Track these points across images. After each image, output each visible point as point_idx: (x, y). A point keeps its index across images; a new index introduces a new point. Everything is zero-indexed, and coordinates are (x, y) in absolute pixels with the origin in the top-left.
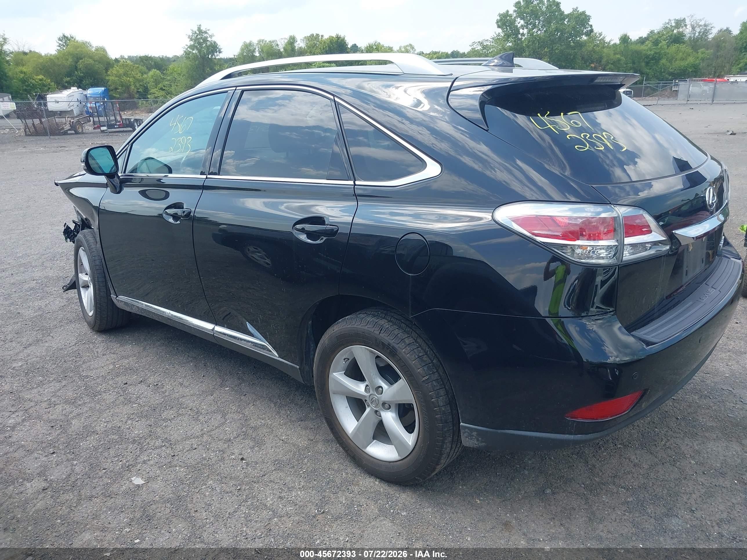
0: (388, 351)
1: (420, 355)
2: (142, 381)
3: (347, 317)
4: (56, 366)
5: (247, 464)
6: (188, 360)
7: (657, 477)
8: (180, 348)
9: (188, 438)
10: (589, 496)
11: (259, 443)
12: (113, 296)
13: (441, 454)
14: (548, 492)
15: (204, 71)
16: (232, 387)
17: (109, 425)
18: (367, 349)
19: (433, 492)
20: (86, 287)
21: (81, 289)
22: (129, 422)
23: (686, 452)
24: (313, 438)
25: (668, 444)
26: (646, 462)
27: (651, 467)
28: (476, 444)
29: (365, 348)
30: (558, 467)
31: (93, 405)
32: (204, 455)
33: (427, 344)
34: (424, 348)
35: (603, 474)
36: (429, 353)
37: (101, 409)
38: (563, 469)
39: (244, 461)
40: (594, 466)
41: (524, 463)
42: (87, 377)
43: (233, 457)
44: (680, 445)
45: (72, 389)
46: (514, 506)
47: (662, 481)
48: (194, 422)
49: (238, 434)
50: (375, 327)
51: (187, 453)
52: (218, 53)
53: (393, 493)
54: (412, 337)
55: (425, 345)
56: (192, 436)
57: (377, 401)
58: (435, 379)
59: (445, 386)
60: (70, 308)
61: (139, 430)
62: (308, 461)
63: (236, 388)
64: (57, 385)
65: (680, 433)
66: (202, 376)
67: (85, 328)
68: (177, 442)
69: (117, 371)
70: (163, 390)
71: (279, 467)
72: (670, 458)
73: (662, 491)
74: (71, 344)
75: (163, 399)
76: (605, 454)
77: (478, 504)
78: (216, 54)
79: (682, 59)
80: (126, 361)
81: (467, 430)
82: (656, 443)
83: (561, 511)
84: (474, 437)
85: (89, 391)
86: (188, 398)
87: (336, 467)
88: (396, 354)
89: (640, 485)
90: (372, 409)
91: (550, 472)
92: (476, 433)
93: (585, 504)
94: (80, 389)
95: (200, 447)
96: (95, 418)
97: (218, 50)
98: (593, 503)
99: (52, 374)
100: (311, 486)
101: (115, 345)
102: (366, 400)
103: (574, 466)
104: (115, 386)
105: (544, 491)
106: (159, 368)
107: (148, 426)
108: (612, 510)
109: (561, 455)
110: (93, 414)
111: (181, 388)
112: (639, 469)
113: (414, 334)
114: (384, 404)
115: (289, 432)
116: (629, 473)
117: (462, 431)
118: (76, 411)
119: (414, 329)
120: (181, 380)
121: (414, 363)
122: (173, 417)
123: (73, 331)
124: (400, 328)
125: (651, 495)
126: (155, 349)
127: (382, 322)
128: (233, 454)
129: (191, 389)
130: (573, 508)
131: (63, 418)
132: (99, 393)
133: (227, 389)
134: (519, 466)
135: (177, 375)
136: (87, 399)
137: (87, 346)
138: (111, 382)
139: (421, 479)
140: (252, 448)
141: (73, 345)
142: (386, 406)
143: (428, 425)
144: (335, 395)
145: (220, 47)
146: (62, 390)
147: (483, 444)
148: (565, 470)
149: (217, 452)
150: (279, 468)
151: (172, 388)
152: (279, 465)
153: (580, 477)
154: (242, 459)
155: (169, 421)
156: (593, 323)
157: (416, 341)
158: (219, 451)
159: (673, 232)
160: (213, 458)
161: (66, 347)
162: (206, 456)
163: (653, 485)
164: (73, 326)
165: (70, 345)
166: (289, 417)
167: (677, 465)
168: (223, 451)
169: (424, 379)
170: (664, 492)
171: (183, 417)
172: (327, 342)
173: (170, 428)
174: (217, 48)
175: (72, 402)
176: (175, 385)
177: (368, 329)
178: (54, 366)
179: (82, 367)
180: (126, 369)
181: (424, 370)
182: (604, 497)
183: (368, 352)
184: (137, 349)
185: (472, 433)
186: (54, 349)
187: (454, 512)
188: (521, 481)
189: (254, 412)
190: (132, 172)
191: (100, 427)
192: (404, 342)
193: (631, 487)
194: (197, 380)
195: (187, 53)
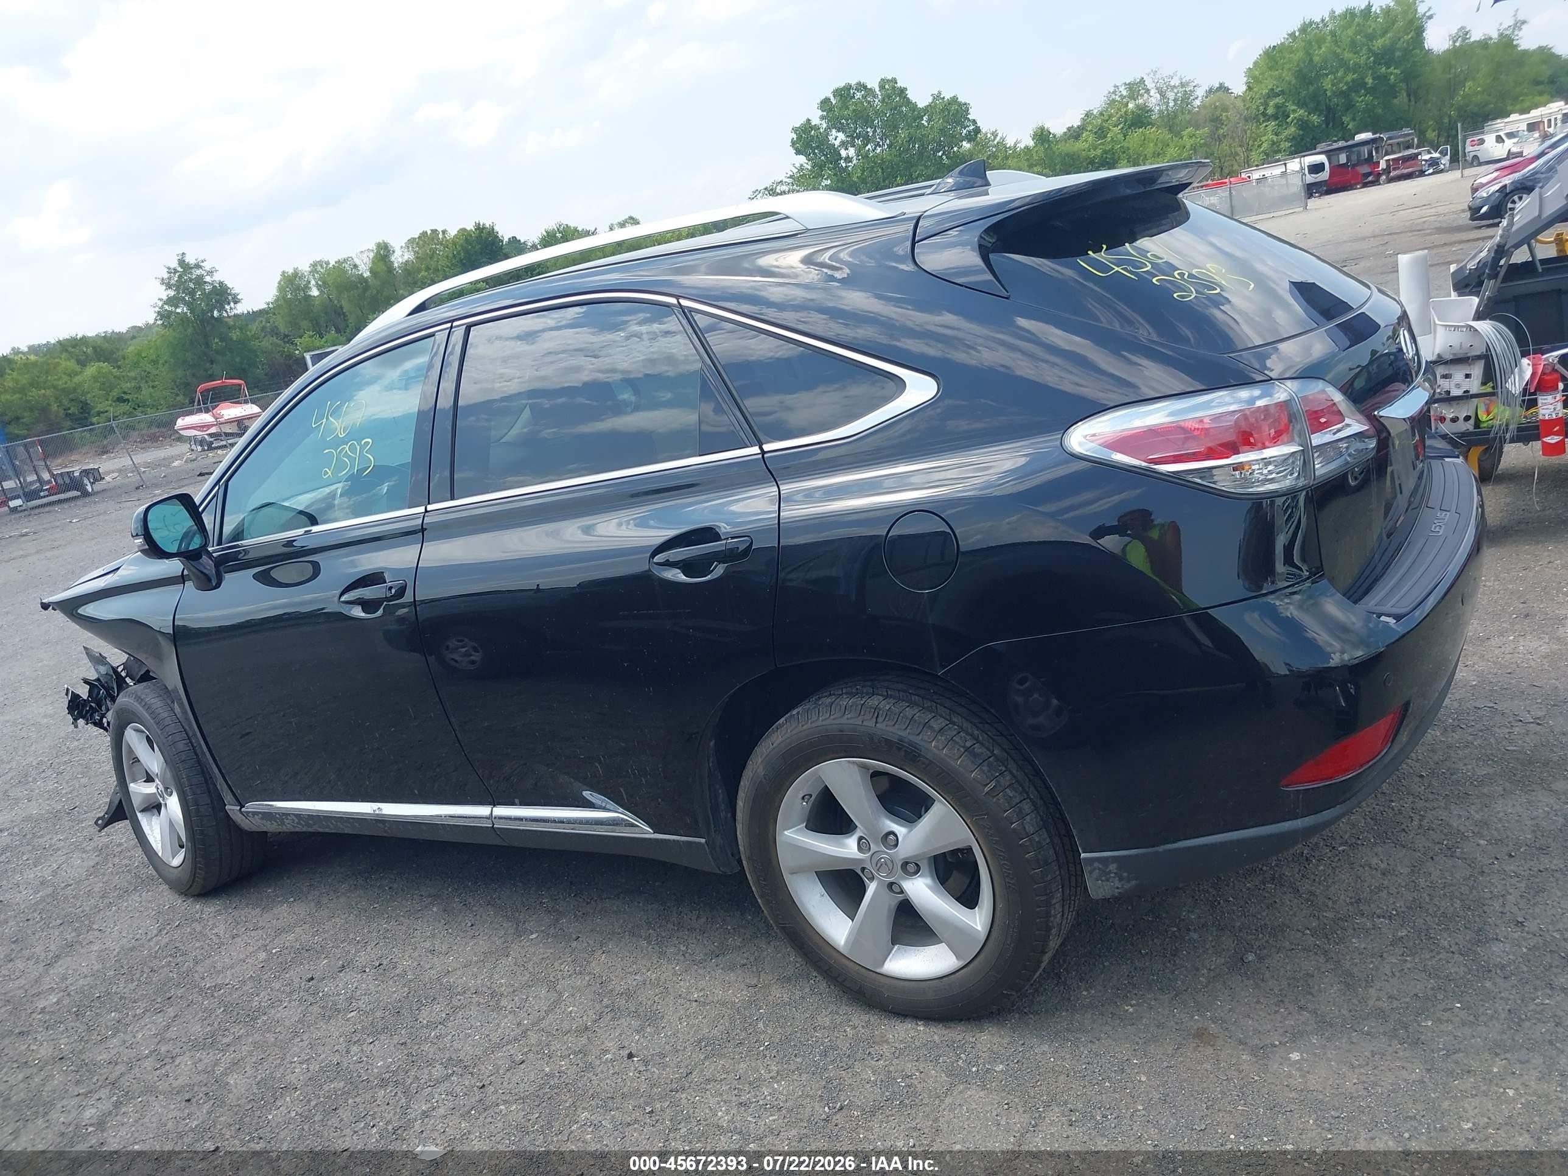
0: (902, 753)
1: (968, 744)
2: (343, 966)
3: (794, 712)
4: (136, 983)
5: (646, 1063)
6: (423, 903)
7: (1432, 883)
8: (395, 886)
9: (498, 1047)
10: (1327, 947)
11: (651, 1019)
12: (232, 809)
13: (1048, 929)
14: (1250, 958)
15: (207, 345)
16: (542, 931)
17: (315, 1067)
18: (854, 762)
19: (1037, 1016)
20: (154, 807)
21: (139, 815)
22: (355, 1049)
23: (1462, 828)
24: (754, 982)
25: (1424, 823)
26: (1401, 862)
27: (1414, 869)
28: (1118, 888)
29: (849, 762)
30: (1248, 911)
31: (257, 1037)
32: (547, 1069)
33: (971, 723)
34: (970, 731)
35: (1334, 903)
36: (981, 738)
37: (281, 1041)
38: (1260, 913)
39: (635, 1059)
40: (1312, 893)
41: (1184, 920)
42: (217, 987)
43: (609, 1056)
44: (1448, 819)
45: (197, 1019)
46: (1200, 1000)
47: (1444, 887)
48: (495, 1015)
49: (598, 1013)
50: (862, 713)
51: (509, 1074)
52: (232, 304)
53: (960, 1037)
54: (941, 716)
55: (969, 725)
56: (504, 1041)
57: (889, 862)
58: (1008, 783)
59: (1027, 793)
60: (111, 866)
61: (384, 1059)
62: (766, 1026)
63: (552, 931)
64: (159, 1018)
65: (1437, 799)
66: (470, 924)
67: (167, 897)
68: (477, 1060)
69: (280, 960)
70: (397, 972)
71: (712, 1050)
72: (1440, 846)
73: (1452, 905)
74: (149, 933)
75: (406, 989)
76: (1322, 867)
77: (1132, 1014)
78: (227, 307)
79: (1157, 155)
80: (291, 937)
81: (1096, 864)
82: (1403, 827)
83: (1289, 984)
84: (1112, 875)
85: (235, 1013)
86: (459, 973)
87: (827, 1021)
88: (920, 755)
89: (1409, 905)
90: (880, 882)
91: (1239, 924)
92: (1115, 865)
93: (1327, 961)
94: (213, 1016)
95: (531, 1055)
96: (275, 1060)
97: (230, 298)
98: (1340, 956)
99: (135, 1002)
100: (793, 1067)
101: (249, 913)
102: (863, 869)
103: (1275, 902)
104: (288, 989)
105: (1242, 959)
106: (369, 932)
107: (399, 1046)
108: (1379, 959)
109: (1244, 890)
110: (266, 1054)
111: (435, 959)
112: (1394, 877)
113: (941, 710)
114: (905, 865)
115: (702, 984)
116: (1380, 888)
117: (1086, 870)
118: (226, 1059)
119: (939, 701)
120: (428, 944)
121: (958, 762)
122: (444, 1015)
123: (142, 909)
124: (912, 704)
125: (1436, 916)
126: (342, 900)
127: (875, 701)
128: (606, 1052)
129: (456, 955)
130: (1308, 974)
131: (203, 1077)
132: (260, 1011)
133: (534, 936)
134: (1175, 929)
135: (414, 937)
136: (238, 1030)
137: (188, 930)
138: (276, 985)
139: (1014, 993)
140: (640, 1030)
141: (156, 936)
142: (910, 868)
143: (1012, 879)
144: (795, 876)
145: (233, 292)
146: (174, 1026)
147: (1133, 883)
148: (1264, 914)
149: (571, 1057)
150: (713, 1052)
151: (416, 963)
152: (711, 1047)
153: (1297, 919)
154: (630, 1056)
155: (440, 1027)
156: (1286, 601)
157: (951, 722)
158: (575, 1053)
159: (1376, 413)
160: (568, 1069)
161: (141, 942)
162: (551, 1070)
163: (1431, 900)
164: (138, 899)
165: (148, 937)
166: (687, 955)
167: (1458, 854)
168: (583, 1052)
169: (986, 789)
170: (1456, 905)
171: (467, 1009)
172: (761, 771)
173: (449, 1037)
174: (229, 294)
175: (209, 1043)
176: (420, 956)
177: (850, 722)
178: (132, 986)
179: (196, 972)
180: (298, 952)
181: (983, 771)
182: (1354, 940)
183: (856, 767)
184: (302, 909)
185: (1107, 867)
186: (115, 953)
187: (1095, 1040)
188: (1192, 952)
189: (610, 964)
190: (235, 539)
191: (297, 1074)
192: (931, 728)
193: (1394, 912)
194: (462, 934)
195: (162, 315)
